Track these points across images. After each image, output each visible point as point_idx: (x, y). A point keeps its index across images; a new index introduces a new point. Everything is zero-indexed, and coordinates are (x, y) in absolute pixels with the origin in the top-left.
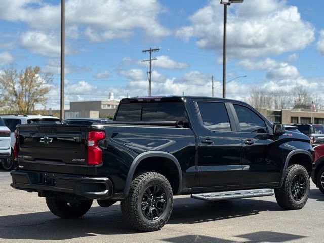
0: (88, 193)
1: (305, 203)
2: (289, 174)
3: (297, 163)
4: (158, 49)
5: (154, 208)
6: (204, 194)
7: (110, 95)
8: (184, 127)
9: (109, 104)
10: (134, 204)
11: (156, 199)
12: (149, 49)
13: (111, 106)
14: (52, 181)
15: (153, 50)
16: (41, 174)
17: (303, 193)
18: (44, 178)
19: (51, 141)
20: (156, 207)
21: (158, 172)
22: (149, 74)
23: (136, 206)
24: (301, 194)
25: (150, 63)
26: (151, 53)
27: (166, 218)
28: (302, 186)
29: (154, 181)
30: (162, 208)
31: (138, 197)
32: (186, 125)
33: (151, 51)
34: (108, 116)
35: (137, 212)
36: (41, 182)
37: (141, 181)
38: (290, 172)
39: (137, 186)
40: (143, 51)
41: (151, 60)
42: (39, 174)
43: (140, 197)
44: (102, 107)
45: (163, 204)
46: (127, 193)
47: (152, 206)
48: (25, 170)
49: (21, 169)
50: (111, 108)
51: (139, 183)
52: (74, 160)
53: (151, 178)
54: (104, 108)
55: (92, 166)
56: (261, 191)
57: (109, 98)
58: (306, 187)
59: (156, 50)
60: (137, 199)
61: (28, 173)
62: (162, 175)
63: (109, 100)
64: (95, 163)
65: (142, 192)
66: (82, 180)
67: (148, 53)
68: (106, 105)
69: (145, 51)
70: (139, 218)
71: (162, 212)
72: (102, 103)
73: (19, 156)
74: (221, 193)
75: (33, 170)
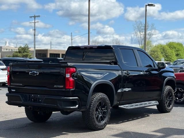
0: (67, 107)
1: (172, 108)
2: (165, 92)
3: (169, 85)
4: (40, 16)
5: (101, 115)
6: (125, 106)
7: (6, 43)
8: (114, 64)
9: (7, 48)
10: (91, 113)
11: (102, 110)
12: (34, 16)
13: (8, 50)
14: (38, 99)
15: (36, 16)
16: (29, 95)
17: (171, 102)
18: (32, 98)
19: (38, 74)
20: (102, 115)
21: (103, 93)
22: (34, 31)
23: (93, 115)
24: (170, 104)
25: (35, 24)
26: (35, 18)
27: (108, 121)
28: (171, 99)
29: (102, 98)
30: (105, 115)
31: (94, 109)
32: (116, 63)
33: (35, 17)
34: (9, 56)
35: (93, 118)
36: (29, 100)
37: (95, 99)
38: (165, 91)
39: (93, 102)
40: (30, 17)
41: (35, 22)
42: (28, 95)
43: (95, 109)
44: (3, 50)
45: (105, 113)
46: (88, 107)
47: (100, 114)
48: (16, 92)
49: (13, 92)
50: (8, 51)
51: (94, 100)
52: (55, 86)
53: (100, 97)
54: (4, 51)
55: (68, 90)
56: (152, 102)
57: (6, 45)
58: (172, 99)
59: (38, 16)
60: (93, 110)
61: (21, 95)
62: (105, 95)
63: (5, 46)
64: (70, 88)
65: (96, 106)
66: (63, 99)
67: (33, 18)
68: (5, 49)
69: (32, 17)
70: (94, 121)
71: (106, 117)
72: (3, 48)
73: (12, 84)
74: (133, 104)
75: (23, 93)
